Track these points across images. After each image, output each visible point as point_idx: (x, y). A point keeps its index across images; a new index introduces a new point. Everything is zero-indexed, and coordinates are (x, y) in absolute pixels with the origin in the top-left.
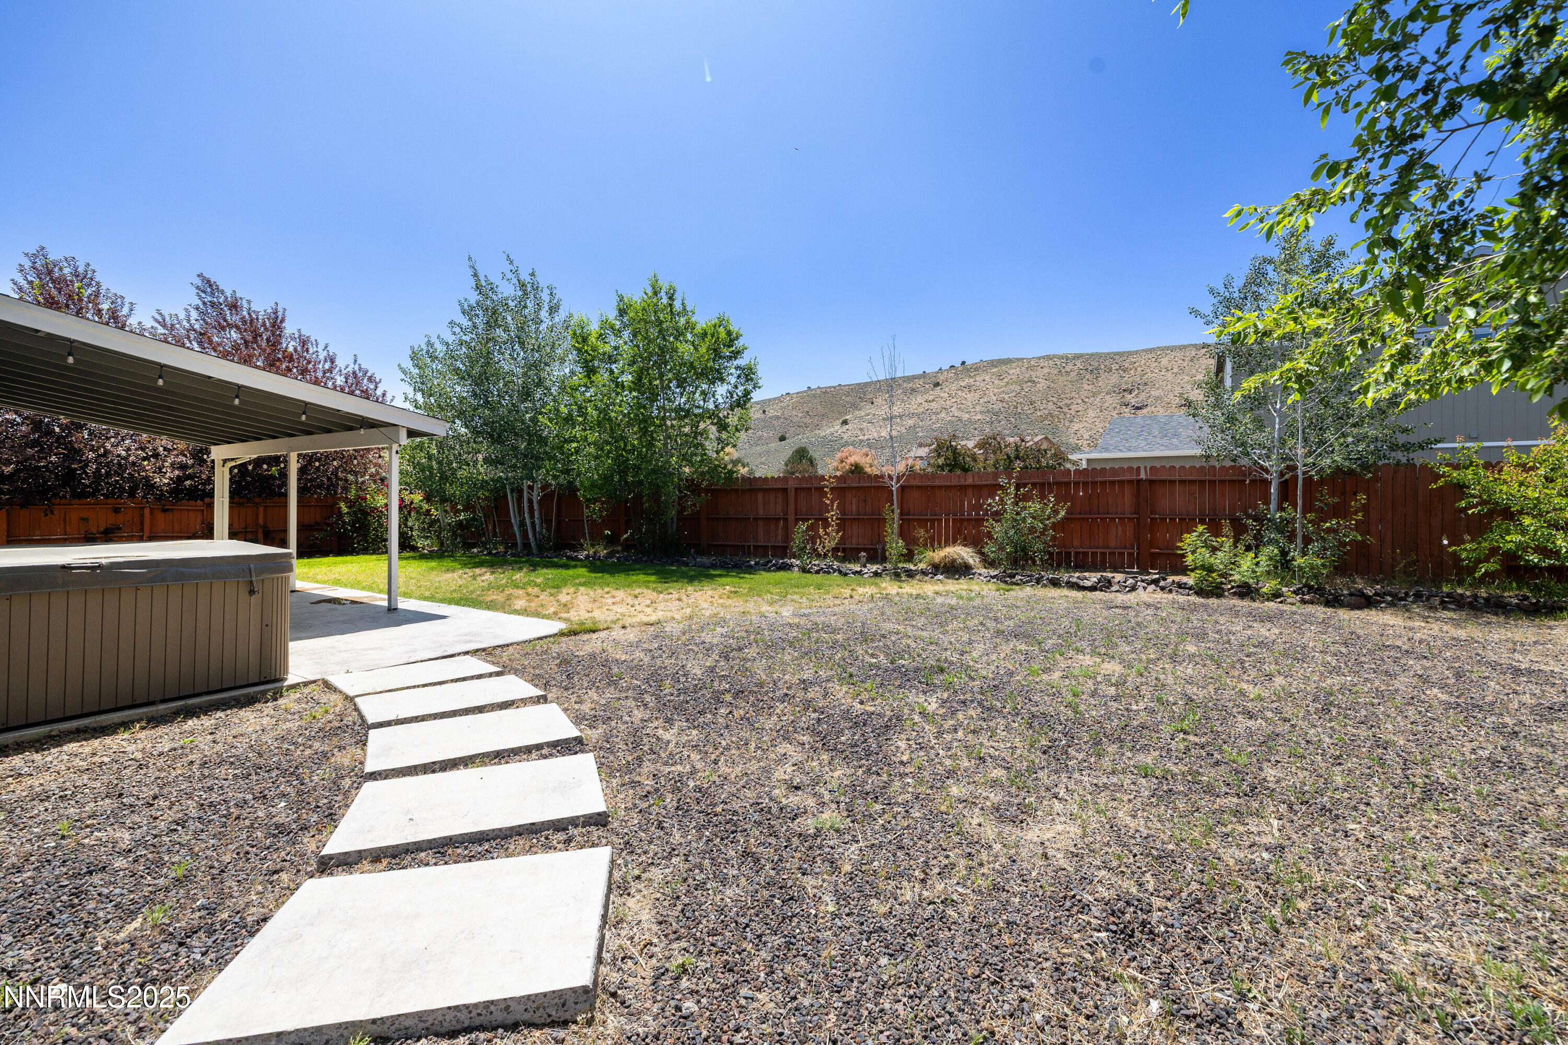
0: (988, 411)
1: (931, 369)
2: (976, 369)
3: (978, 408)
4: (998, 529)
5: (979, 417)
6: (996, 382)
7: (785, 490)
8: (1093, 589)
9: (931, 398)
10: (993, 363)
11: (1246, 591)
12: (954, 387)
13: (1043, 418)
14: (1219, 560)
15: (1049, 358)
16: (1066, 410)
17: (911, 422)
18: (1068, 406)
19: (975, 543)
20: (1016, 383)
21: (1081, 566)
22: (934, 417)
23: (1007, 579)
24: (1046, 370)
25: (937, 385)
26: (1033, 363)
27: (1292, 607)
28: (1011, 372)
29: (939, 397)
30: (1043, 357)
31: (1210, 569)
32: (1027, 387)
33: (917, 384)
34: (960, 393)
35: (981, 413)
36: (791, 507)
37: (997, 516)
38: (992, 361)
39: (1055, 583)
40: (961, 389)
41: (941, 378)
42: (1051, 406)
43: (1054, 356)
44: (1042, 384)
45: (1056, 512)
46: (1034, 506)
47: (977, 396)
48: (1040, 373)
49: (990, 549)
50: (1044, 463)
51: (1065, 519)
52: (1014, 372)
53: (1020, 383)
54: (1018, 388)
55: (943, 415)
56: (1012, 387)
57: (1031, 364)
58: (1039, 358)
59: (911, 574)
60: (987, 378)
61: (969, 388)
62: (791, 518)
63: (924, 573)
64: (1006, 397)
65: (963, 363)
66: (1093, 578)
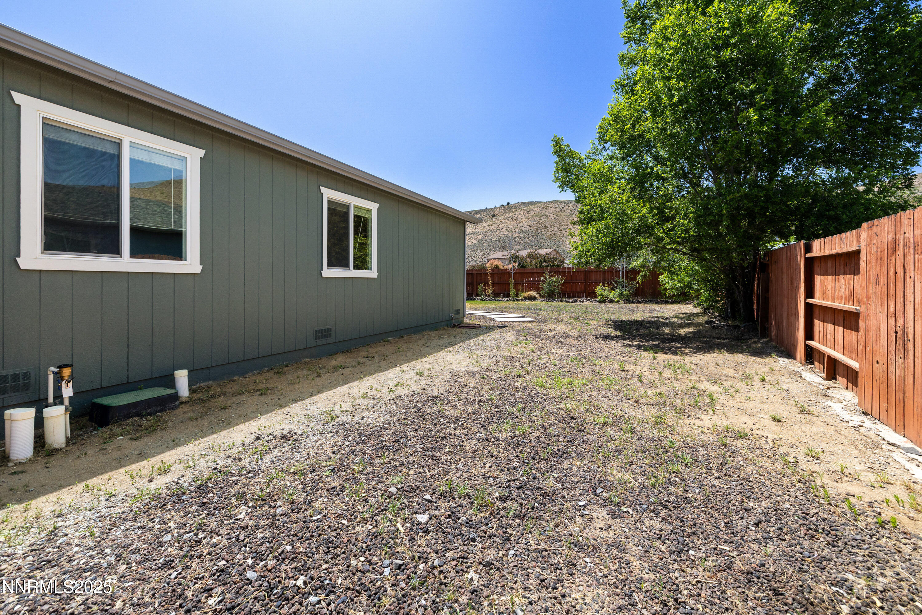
0: (522, 232)
1: (490, 206)
2: (516, 207)
3: (517, 230)
4: (545, 286)
5: (517, 235)
6: (527, 215)
7: (472, 274)
8: (572, 302)
9: (491, 223)
10: (525, 204)
11: (611, 301)
12: (503, 217)
13: (552, 236)
14: (605, 294)
15: (555, 202)
16: (564, 232)
17: (479, 237)
18: (565, 229)
19: (538, 290)
20: (537, 216)
21: (569, 297)
22: (492, 235)
23: (548, 300)
24: (553, 209)
25: (494, 216)
26: (546, 205)
27: (622, 305)
28: (535, 209)
29: (495, 223)
30: (552, 202)
31: (603, 296)
32: (543, 219)
33: (483, 215)
34: (506, 221)
35: (518, 232)
36: (475, 280)
37: (544, 282)
38: (524, 203)
39: (562, 301)
40: (507, 218)
41: (496, 212)
42: (556, 229)
43: (558, 201)
44: (551, 217)
45: (561, 280)
46: (554, 279)
47: (516, 222)
48: (550, 210)
49: (542, 292)
50: (556, 264)
51: (564, 283)
52: (536, 209)
53: (540, 216)
54: (538, 219)
55: (497, 233)
56: (535, 218)
57: (545, 205)
58: (550, 202)
59: (518, 300)
60: (522, 213)
61: (512, 218)
62: (475, 284)
63: (522, 300)
64: (532, 224)
65: (508, 203)
66: (572, 300)
